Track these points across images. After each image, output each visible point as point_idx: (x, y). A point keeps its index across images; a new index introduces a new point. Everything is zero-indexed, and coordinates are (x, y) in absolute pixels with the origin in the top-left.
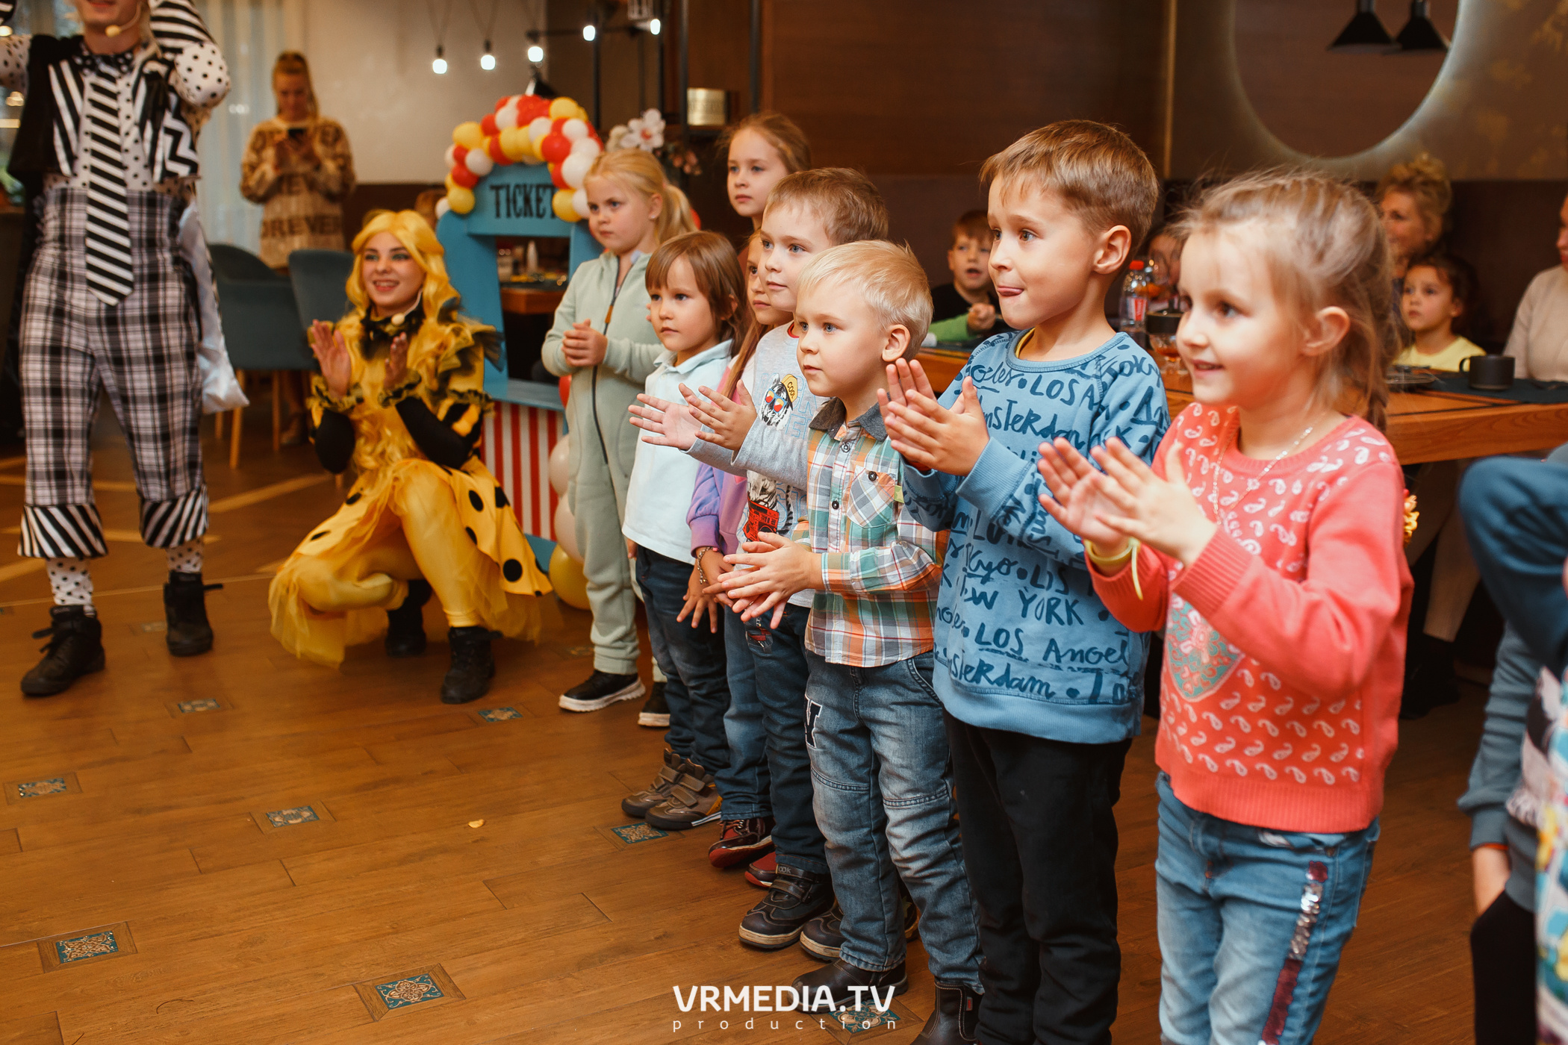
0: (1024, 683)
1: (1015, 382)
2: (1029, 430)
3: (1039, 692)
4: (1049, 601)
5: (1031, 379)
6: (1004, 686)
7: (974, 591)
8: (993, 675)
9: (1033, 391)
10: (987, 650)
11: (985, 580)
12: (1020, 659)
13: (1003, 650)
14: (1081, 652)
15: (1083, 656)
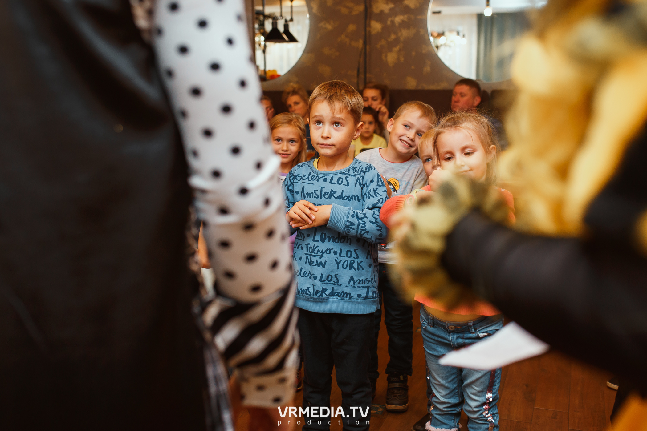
0: (340, 294)
1: (322, 180)
2: (332, 197)
3: (347, 297)
4: (351, 261)
5: (329, 178)
6: (332, 296)
7: (317, 262)
8: (327, 293)
9: (331, 182)
10: (324, 283)
11: (321, 257)
12: (338, 285)
13: (330, 282)
14: (362, 280)
15: (363, 282)
